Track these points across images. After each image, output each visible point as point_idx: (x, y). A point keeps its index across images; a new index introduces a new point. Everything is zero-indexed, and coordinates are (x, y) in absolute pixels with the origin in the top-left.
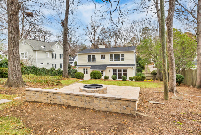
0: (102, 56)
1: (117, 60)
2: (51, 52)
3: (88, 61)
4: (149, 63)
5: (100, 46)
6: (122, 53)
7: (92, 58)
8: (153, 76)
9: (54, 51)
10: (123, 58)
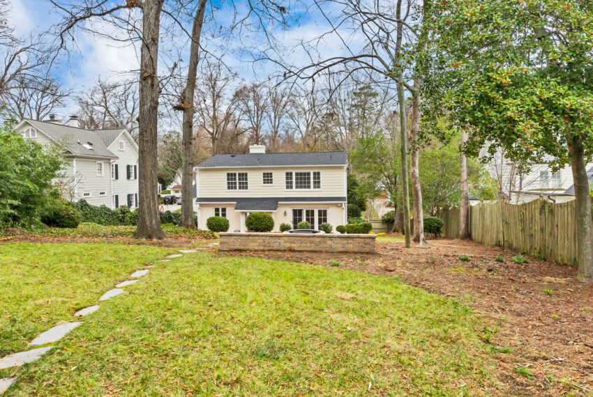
0: (264, 177)
1: (305, 187)
2: (109, 160)
3: (229, 188)
4: (377, 194)
5: (254, 148)
6: (316, 171)
7: (237, 181)
8: (385, 226)
9: (117, 158)
10: (319, 182)
